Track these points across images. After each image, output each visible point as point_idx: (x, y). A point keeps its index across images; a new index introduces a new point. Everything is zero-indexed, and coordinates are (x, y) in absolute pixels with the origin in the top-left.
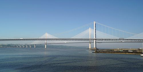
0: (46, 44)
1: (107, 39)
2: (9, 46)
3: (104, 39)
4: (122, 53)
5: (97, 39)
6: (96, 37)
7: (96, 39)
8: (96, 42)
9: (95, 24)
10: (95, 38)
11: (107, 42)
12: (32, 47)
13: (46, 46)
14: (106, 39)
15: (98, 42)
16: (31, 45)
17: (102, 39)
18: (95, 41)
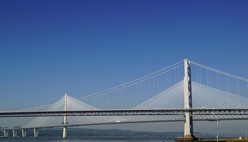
0: (66, 127)
3: (214, 110)
6: (191, 105)
7: (191, 111)
8: (191, 118)
9: (186, 66)
10: (187, 106)
11: (230, 117)
12: (27, 135)
13: (67, 132)
16: (25, 130)
17: (210, 111)
18: (187, 115)
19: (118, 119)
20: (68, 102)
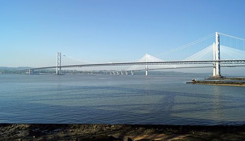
0: (147, 70)
1: (241, 61)
2: (101, 72)
3: (234, 61)
4: (234, 85)
5: (222, 61)
6: (219, 58)
7: (219, 62)
8: (219, 65)
9: (217, 36)
10: (217, 59)
12: (129, 74)
13: (148, 73)
14: (238, 61)
15: (223, 65)
16: (127, 71)
17: (231, 61)
18: (217, 64)
19: (175, 66)
20: (148, 58)
